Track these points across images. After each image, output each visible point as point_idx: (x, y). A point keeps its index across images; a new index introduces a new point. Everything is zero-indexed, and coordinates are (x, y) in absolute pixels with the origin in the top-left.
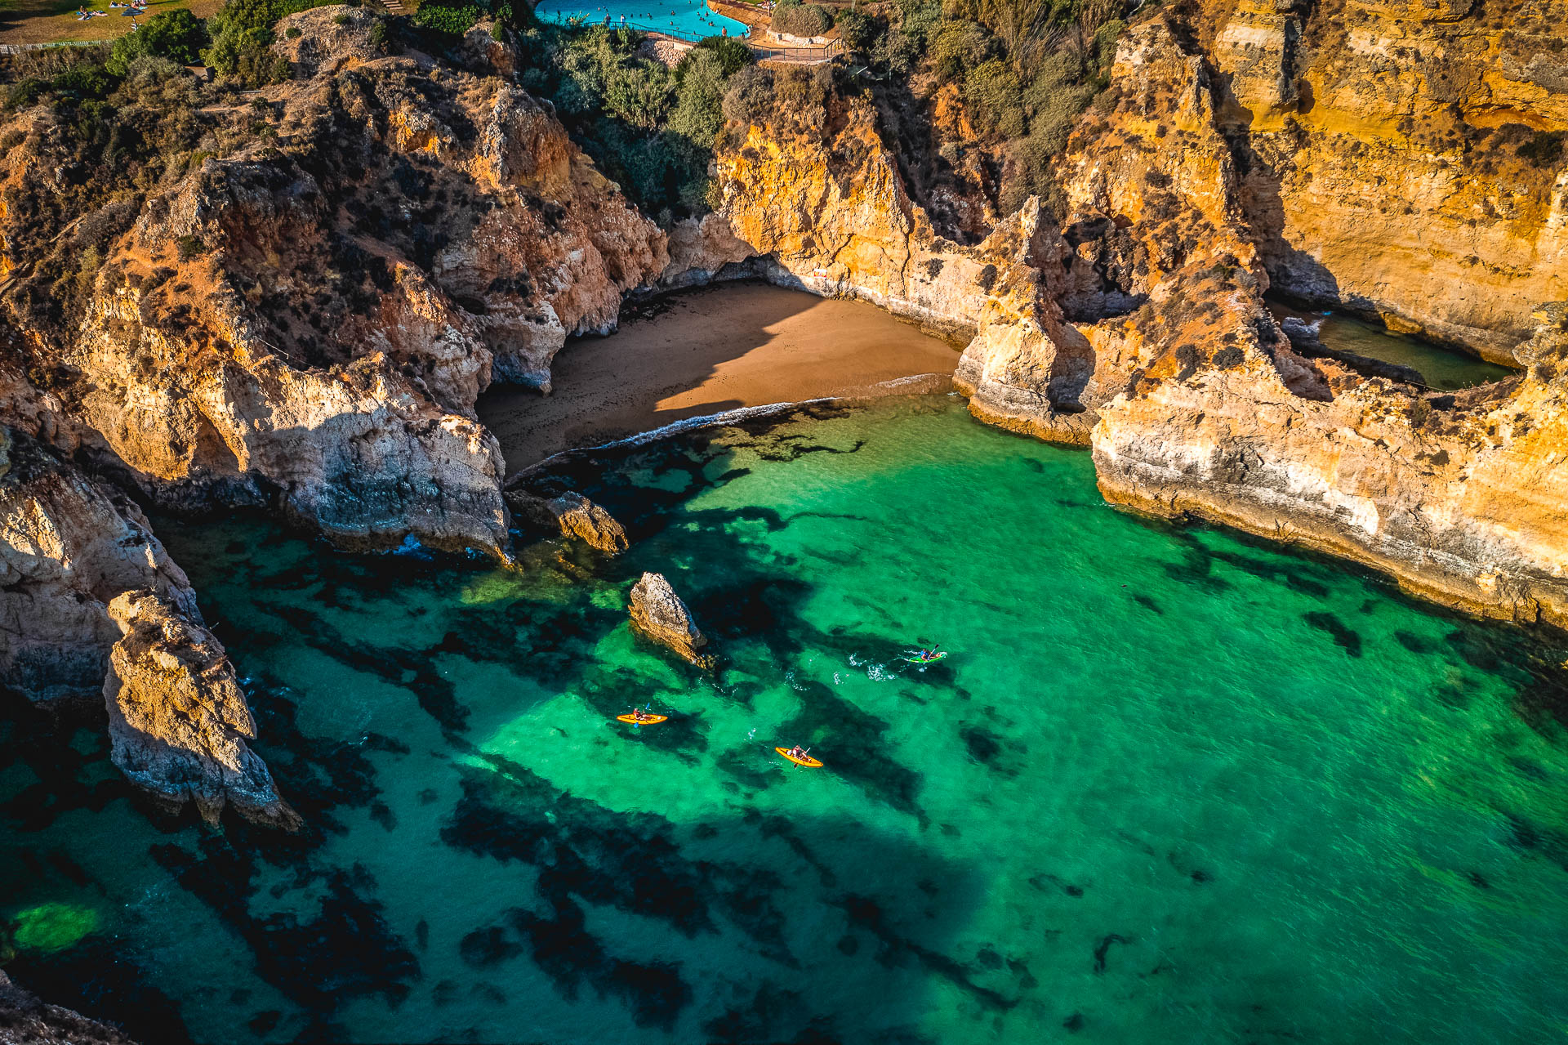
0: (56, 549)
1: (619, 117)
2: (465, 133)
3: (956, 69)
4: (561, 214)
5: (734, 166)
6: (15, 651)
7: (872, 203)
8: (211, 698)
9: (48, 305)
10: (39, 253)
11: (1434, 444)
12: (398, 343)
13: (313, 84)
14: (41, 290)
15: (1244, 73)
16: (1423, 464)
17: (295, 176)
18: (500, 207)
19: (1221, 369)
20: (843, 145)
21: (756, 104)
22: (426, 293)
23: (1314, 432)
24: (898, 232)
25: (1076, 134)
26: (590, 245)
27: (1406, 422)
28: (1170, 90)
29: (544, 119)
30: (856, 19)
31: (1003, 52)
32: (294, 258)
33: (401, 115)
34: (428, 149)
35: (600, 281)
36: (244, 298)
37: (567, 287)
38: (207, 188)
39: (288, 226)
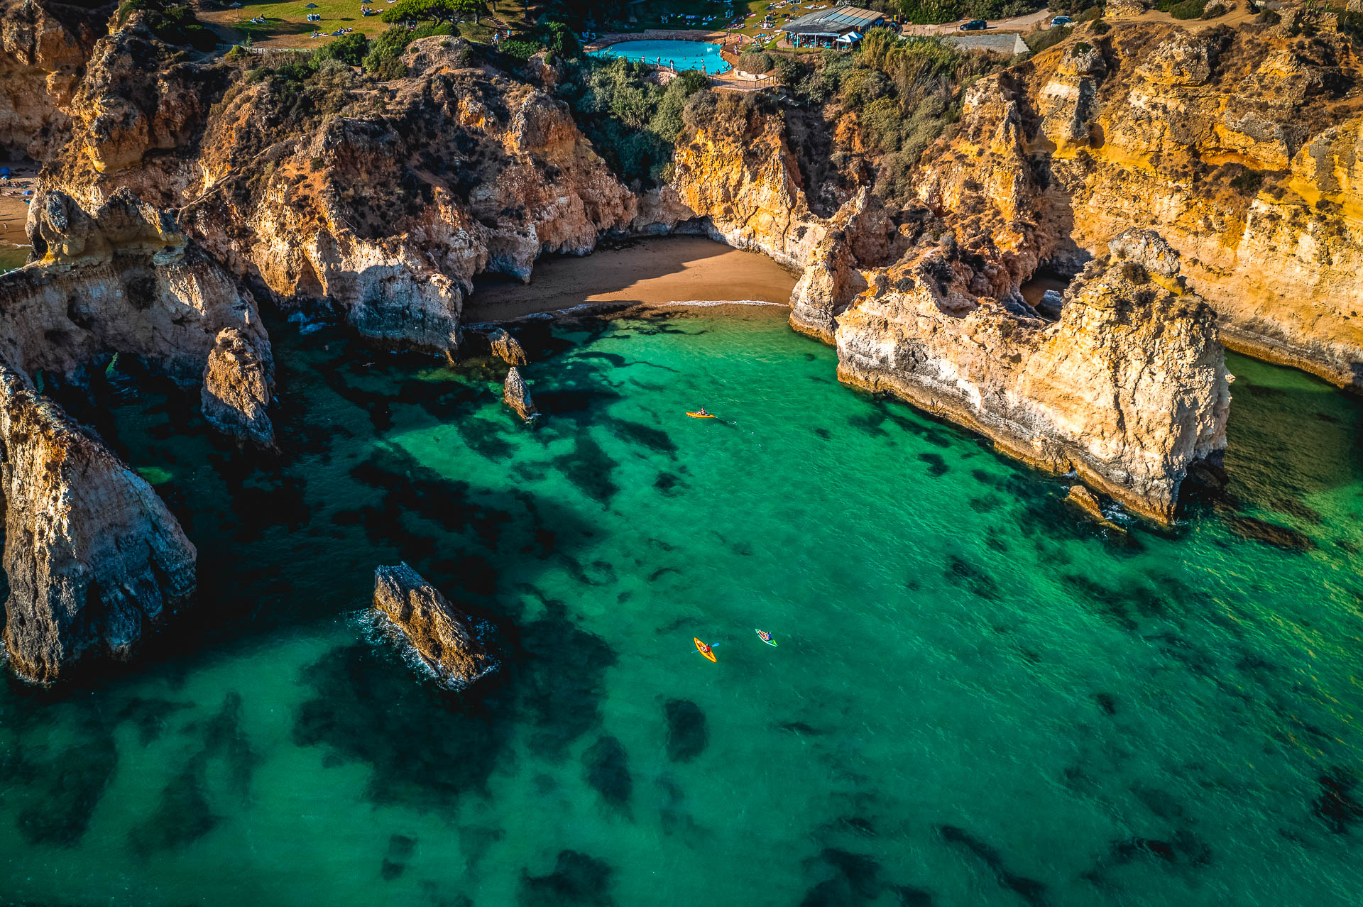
0: (199, 303)
1: (619, 118)
2: (503, 117)
3: (857, 102)
4: (558, 173)
5: (684, 154)
6: (173, 356)
7: (768, 184)
8: (247, 379)
9: (243, 192)
10: (245, 163)
11: (1014, 349)
12: (431, 236)
13: (418, 81)
14: (242, 183)
15: (1051, 116)
16: (1005, 362)
17: (387, 131)
18: (516, 164)
19: (900, 292)
20: (757, 146)
21: (702, 114)
22: (450, 207)
23: (948, 336)
24: (784, 207)
25: (927, 152)
26: (575, 196)
27: (998, 333)
28: (993, 125)
29: (556, 113)
30: (788, 64)
31: (893, 93)
32: (377, 178)
33: (465, 102)
34: (478, 125)
35: (580, 220)
36: (339, 195)
37: (551, 219)
38: (331, 131)
39: (377, 159)
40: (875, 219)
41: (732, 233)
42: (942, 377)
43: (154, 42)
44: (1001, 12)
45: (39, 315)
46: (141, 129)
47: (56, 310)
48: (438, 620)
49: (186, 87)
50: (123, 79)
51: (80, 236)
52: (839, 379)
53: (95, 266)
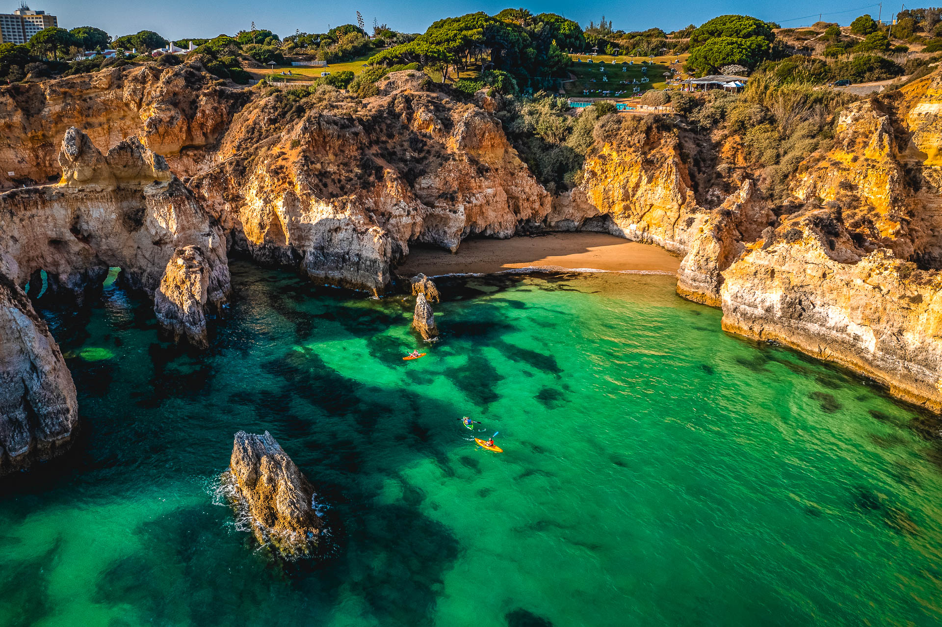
0: (173, 227)
1: (542, 137)
2: (448, 125)
3: (741, 127)
4: (487, 170)
5: (593, 163)
7: (662, 185)
8: (190, 280)
9: (241, 168)
10: (247, 148)
11: (913, 290)
12: (378, 206)
13: (385, 98)
14: (241, 162)
15: (922, 129)
16: (904, 303)
17: (354, 126)
18: (454, 160)
19: (788, 243)
20: (654, 156)
21: (609, 131)
22: (395, 183)
23: (838, 282)
24: (675, 203)
25: (804, 162)
26: (501, 188)
27: (895, 274)
28: (867, 137)
29: (491, 125)
30: (682, 97)
31: (772, 121)
32: (341, 159)
33: (419, 113)
34: (428, 131)
35: (504, 209)
36: (308, 166)
37: (478, 203)
38: (309, 120)
39: (343, 145)
40: (757, 209)
41: (629, 228)
42: (831, 323)
43: (203, 73)
44: (863, 77)
45: (45, 224)
46: (181, 128)
47: (60, 222)
48: (282, 488)
49: (219, 103)
50: (175, 94)
51: (88, 165)
52: (724, 329)
53: (98, 192)
